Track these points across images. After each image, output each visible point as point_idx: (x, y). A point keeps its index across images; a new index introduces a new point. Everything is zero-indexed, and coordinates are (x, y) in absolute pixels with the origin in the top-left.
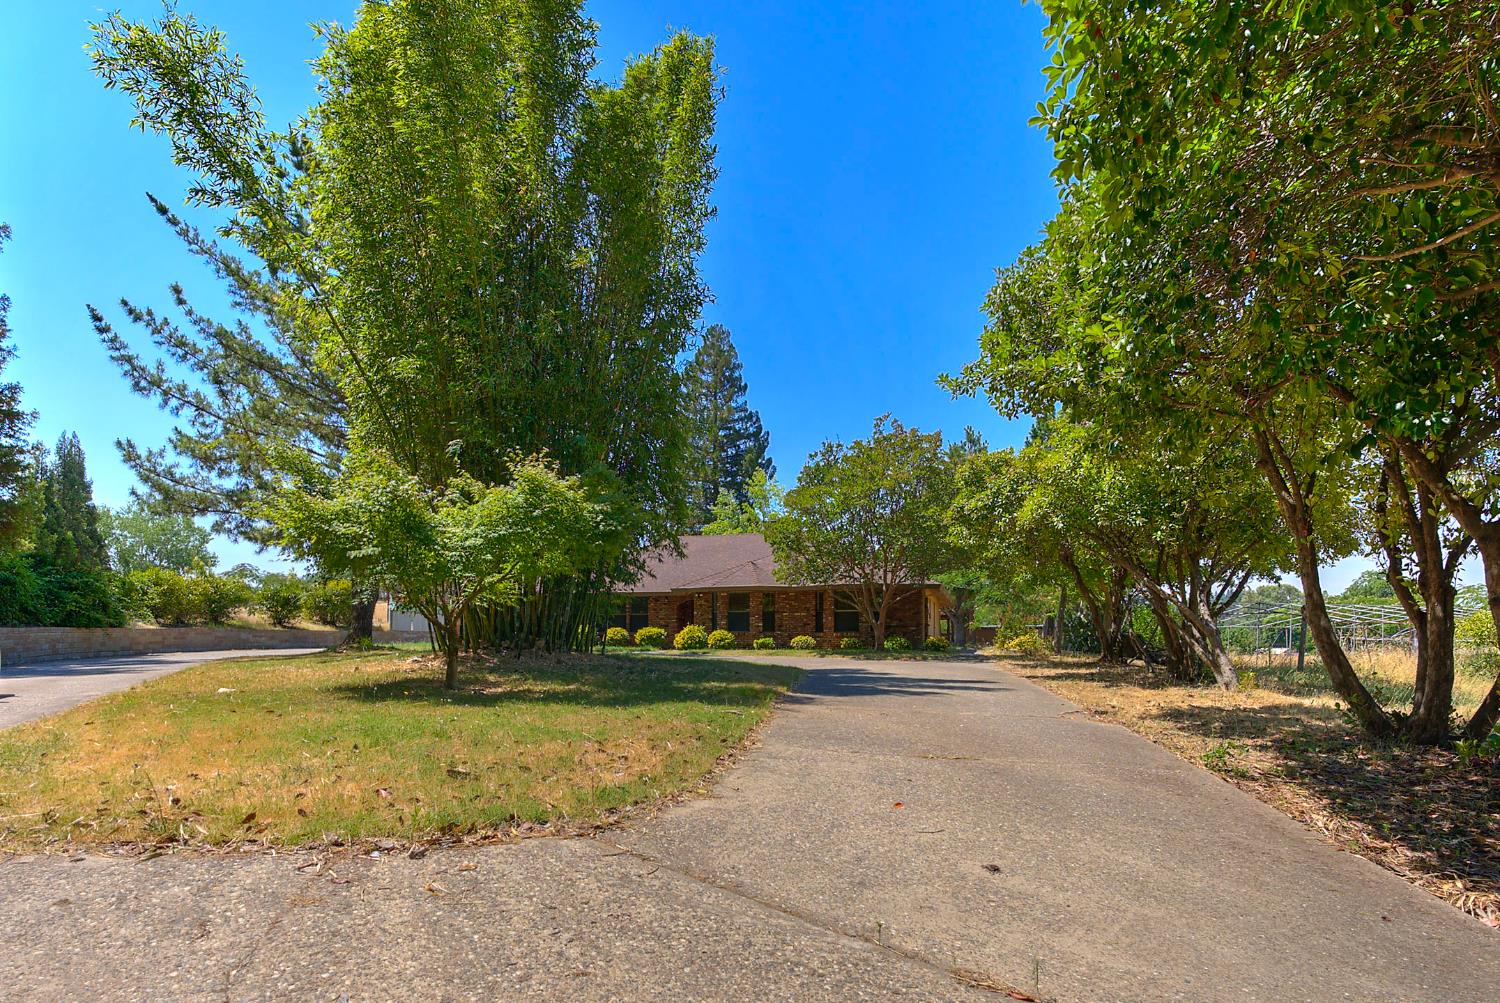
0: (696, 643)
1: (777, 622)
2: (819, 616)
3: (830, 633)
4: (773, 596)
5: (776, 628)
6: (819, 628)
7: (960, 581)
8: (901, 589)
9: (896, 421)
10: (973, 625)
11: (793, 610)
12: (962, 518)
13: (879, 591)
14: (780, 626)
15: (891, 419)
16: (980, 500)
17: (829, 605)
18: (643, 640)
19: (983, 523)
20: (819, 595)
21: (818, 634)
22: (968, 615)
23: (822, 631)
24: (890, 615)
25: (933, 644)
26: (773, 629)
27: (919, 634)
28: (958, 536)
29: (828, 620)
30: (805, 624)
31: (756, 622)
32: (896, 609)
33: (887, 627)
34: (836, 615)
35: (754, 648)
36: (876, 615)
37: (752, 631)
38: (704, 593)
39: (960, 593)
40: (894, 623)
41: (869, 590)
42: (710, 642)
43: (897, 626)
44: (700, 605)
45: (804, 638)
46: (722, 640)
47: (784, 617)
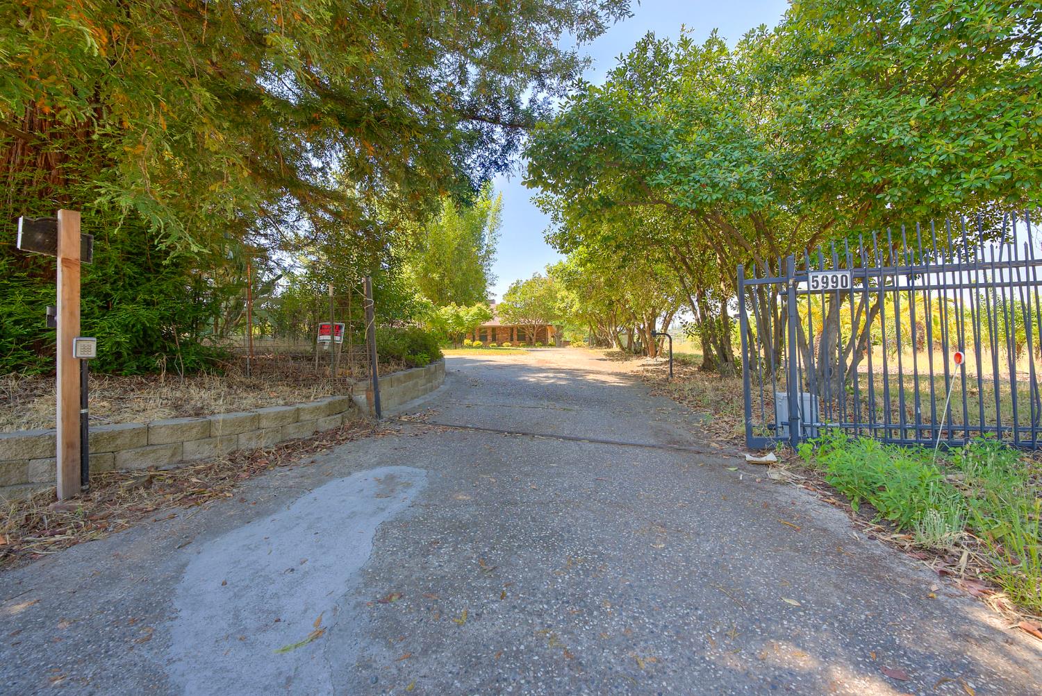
1: (497, 338)
2: (512, 336)
3: (516, 342)
4: (495, 329)
6: (512, 340)
7: (558, 323)
8: (542, 326)
10: (563, 339)
11: (502, 334)
12: (559, 309)
13: (533, 327)
16: (564, 305)
17: (515, 331)
19: (564, 310)
20: (512, 329)
21: (512, 342)
22: (561, 336)
24: (537, 335)
26: (496, 340)
27: (545, 342)
28: (557, 312)
29: (515, 337)
30: (507, 339)
31: (489, 338)
32: (538, 333)
33: (536, 339)
34: (518, 335)
36: (533, 335)
37: (489, 341)
39: (558, 327)
40: (538, 337)
41: (530, 327)
42: (474, 345)
43: (538, 339)
47: (499, 336)
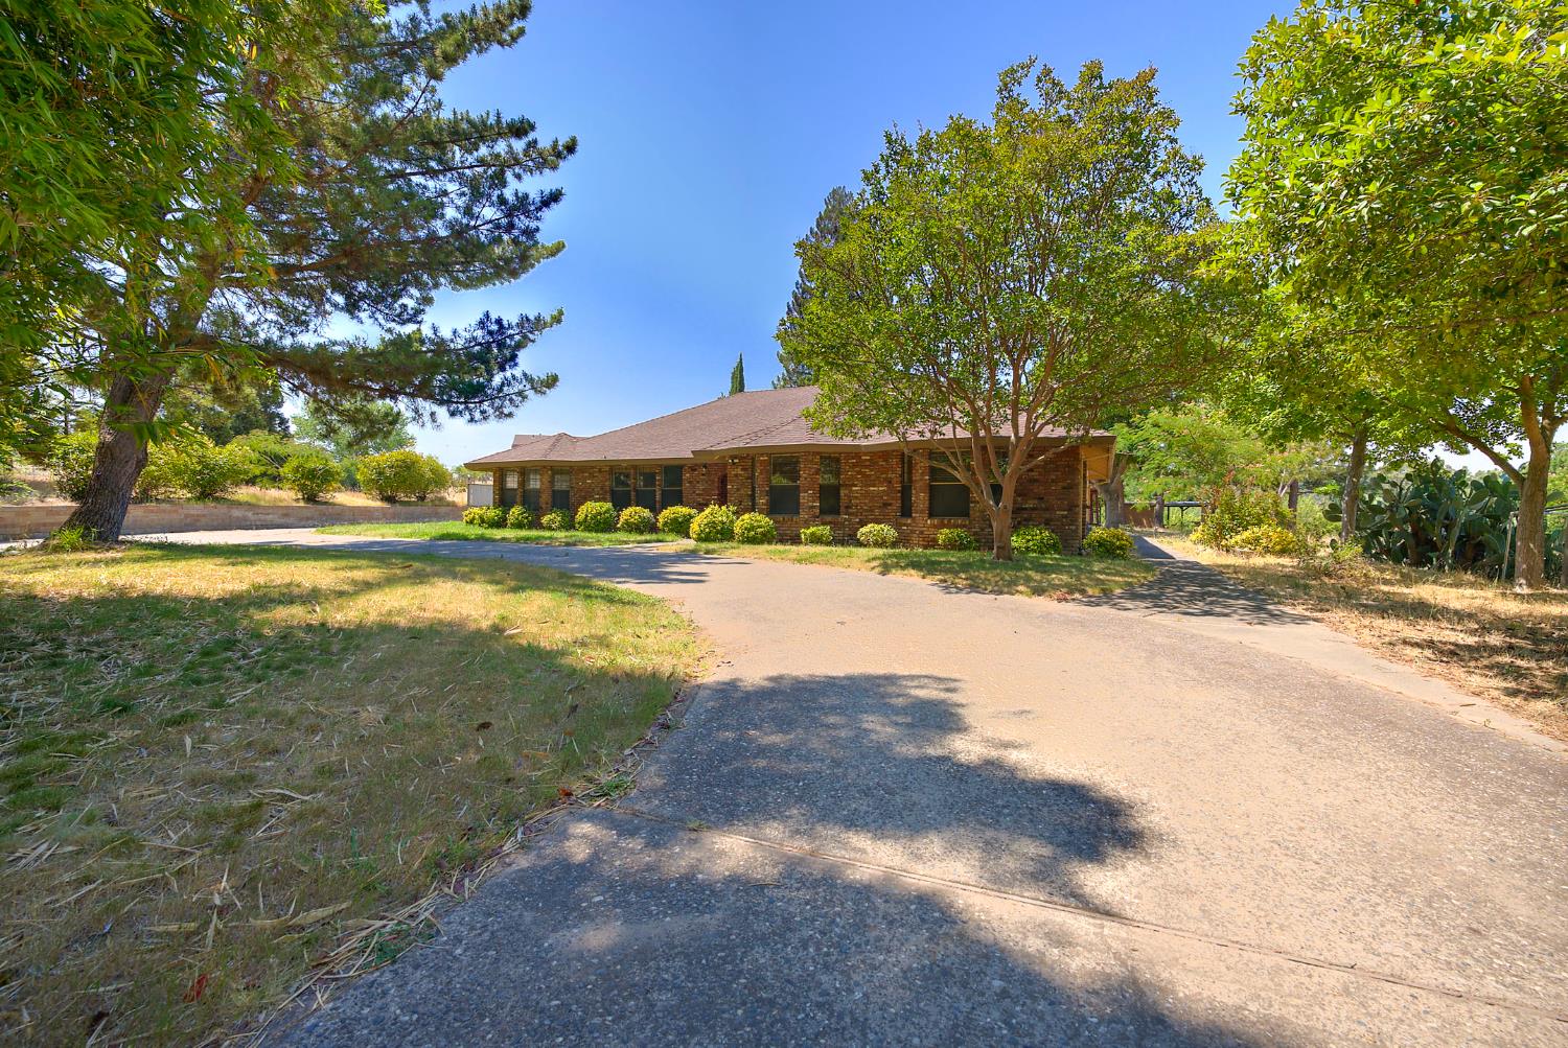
0: (718, 532)
1: (844, 501)
2: (906, 493)
3: (922, 521)
4: (838, 460)
5: (842, 509)
6: (906, 511)
8: (1043, 444)
9: (1047, 72)
11: (868, 481)
13: (1002, 448)
14: (847, 507)
15: (1036, 71)
17: (921, 478)
18: (665, 524)
20: (907, 460)
21: (904, 521)
23: (910, 516)
24: (1021, 492)
25: (1101, 543)
26: (836, 511)
27: (1074, 521)
29: (920, 499)
30: (886, 505)
31: (808, 499)
32: (1033, 481)
33: (1017, 510)
34: (932, 490)
35: (800, 543)
36: (997, 491)
37: (804, 515)
38: (741, 458)
40: (1030, 504)
41: (984, 448)
42: (737, 530)
43: (1033, 509)
44: (736, 475)
45: (877, 527)
46: (752, 528)
47: (854, 492)
